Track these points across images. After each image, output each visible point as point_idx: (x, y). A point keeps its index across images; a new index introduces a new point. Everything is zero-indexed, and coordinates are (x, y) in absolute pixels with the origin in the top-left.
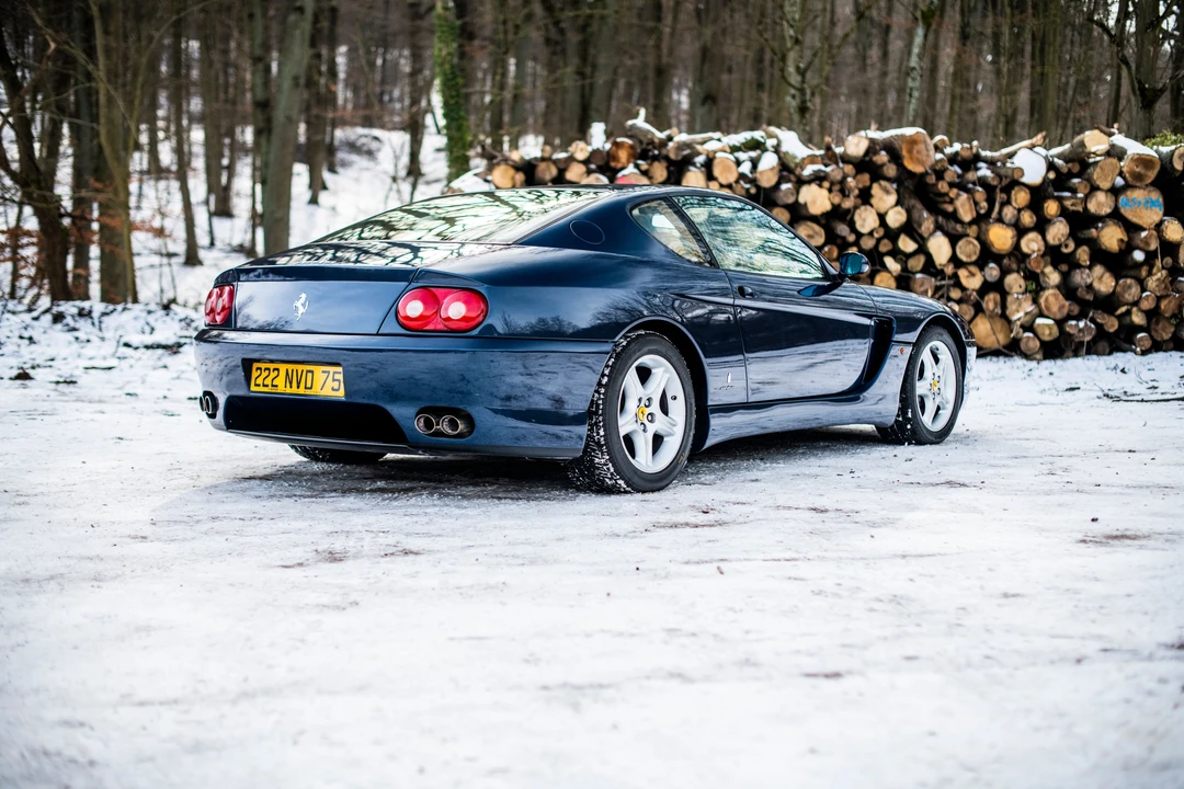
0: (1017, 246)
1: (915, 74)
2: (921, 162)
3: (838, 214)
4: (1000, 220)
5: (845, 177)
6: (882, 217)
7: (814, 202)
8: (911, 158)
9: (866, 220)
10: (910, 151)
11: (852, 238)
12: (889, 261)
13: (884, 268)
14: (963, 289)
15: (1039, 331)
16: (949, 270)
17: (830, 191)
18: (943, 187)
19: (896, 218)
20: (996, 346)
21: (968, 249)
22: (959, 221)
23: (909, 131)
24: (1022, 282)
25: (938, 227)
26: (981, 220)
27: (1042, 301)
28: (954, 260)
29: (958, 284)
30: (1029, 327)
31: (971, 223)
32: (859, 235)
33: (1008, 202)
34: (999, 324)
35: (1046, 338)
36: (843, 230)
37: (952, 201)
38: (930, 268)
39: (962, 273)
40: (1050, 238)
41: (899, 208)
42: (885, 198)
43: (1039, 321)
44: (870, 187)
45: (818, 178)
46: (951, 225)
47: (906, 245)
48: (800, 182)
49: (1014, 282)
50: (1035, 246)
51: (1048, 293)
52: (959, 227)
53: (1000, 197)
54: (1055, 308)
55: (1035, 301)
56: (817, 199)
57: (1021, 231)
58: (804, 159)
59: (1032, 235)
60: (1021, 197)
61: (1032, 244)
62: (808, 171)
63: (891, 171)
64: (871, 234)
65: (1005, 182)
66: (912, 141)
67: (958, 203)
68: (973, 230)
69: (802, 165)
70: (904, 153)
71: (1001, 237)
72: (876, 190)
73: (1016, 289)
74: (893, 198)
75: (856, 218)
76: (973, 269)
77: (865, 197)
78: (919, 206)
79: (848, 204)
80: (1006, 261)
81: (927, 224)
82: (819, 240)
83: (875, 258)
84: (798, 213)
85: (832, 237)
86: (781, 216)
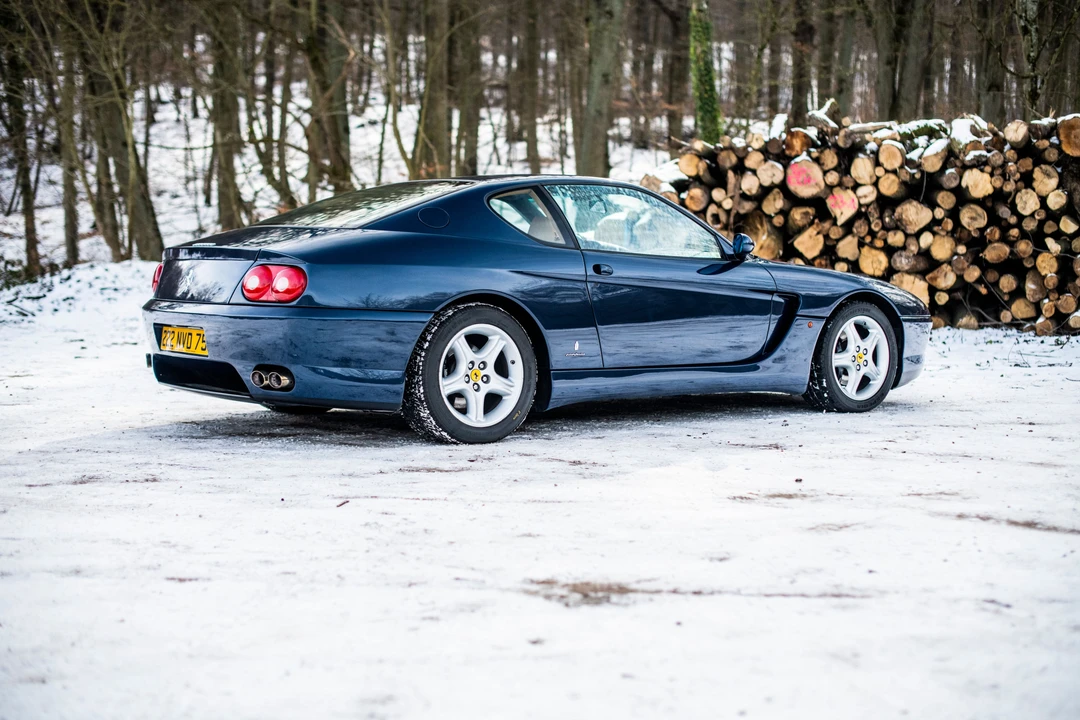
2: (1078, 146)
3: (999, 196)
5: (1005, 163)
6: (1043, 200)
7: (976, 186)
8: (1069, 143)
9: (1028, 203)
11: (1013, 220)
12: (1050, 242)
13: (1046, 248)
17: (992, 175)
19: (1056, 200)
23: (1071, 117)
32: (1021, 218)
36: (1004, 212)
41: (1060, 191)
42: (1046, 182)
44: (1032, 171)
45: (979, 164)
47: (1068, 226)
48: (965, 167)
56: (979, 183)
58: (967, 145)
62: (971, 156)
63: (1053, 155)
64: (1032, 215)
66: (1070, 126)
69: (965, 151)
72: (1037, 174)
74: (1054, 182)
75: (1018, 201)
77: (1027, 180)
79: (1009, 187)
82: (982, 222)
83: (1038, 240)
84: (962, 196)
85: (994, 220)
86: (946, 200)
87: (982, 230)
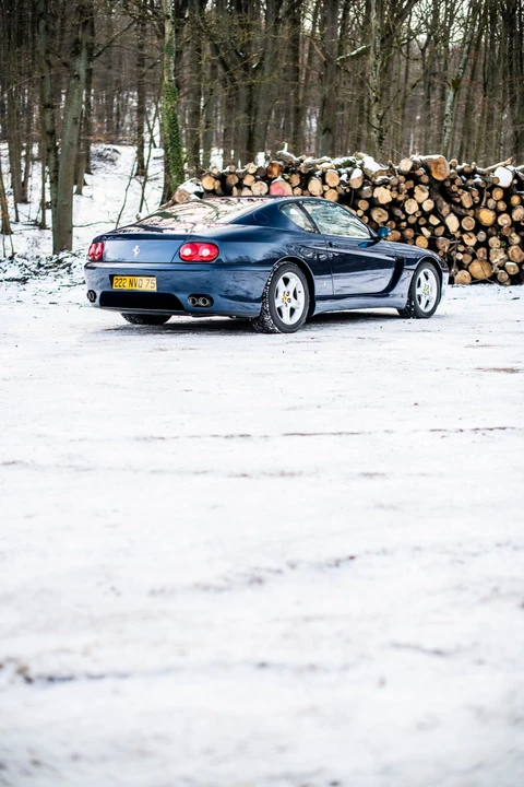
0: (496, 222)
1: (448, 118)
2: (442, 175)
3: (395, 203)
4: (486, 207)
5: (400, 183)
6: (420, 205)
7: (382, 197)
8: (437, 172)
9: (411, 207)
10: (436, 168)
11: (403, 217)
12: (424, 230)
13: (422, 234)
14: (466, 246)
15: (508, 269)
16: (458, 235)
17: (391, 190)
18: (454, 188)
19: (428, 205)
20: (484, 278)
21: (468, 223)
22: (463, 207)
23: (435, 157)
24: (499, 242)
25: (452, 211)
26: (475, 207)
27: (510, 252)
28: (461, 229)
29: (463, 243)
30: (502, 267)
31: (470, 209)
32: (407, 215)
33: (491, 197)
34: (486, 265)
35: (512, 273)
36: (398, 212)
37: (459, 196)
38: (447, 234)
39: (465, 237)
40: (514, 217)
41: (429, 200)
42: (422, 194)
43: (508, 263)
44: (413, 189)
45: (385, 184)
46: (459, 210)
47: (434, 221)
48: (375, 186)
49: (494, 241)
50: (506, 222)
51: (513, 248)
52: (463, 211)
53: (486, 194)
54: (517, 257)
55: (506, 252)
56: (383, 195)
57: (498, 213)
58: (377, 172)
59: (504, 215)
60: (498, 194)
61: (504, 220)
62: (379, 179)
63: (425, 179)
64: (414, 214)
65: (489, 185)
66: (437, 163)
67: (462, 197)
68: (471, 213)
69: (375, 176)
70: (432, 169)
71: (487, 217)
72: (417, 190)
73: (495, 246)
74: (427, 194)
75: (406, 206)
76: (471, 234)
77: (411, 194)
78: (441, 199)
79: (401, 198)
80: (490, 230)
81: (445, 208)
82: (385, 218)
83: (416, 228)
84: (373, 203)
85: (392, 217)
86: (363, 205)
87: (385, 223)
